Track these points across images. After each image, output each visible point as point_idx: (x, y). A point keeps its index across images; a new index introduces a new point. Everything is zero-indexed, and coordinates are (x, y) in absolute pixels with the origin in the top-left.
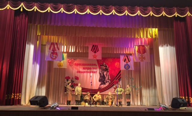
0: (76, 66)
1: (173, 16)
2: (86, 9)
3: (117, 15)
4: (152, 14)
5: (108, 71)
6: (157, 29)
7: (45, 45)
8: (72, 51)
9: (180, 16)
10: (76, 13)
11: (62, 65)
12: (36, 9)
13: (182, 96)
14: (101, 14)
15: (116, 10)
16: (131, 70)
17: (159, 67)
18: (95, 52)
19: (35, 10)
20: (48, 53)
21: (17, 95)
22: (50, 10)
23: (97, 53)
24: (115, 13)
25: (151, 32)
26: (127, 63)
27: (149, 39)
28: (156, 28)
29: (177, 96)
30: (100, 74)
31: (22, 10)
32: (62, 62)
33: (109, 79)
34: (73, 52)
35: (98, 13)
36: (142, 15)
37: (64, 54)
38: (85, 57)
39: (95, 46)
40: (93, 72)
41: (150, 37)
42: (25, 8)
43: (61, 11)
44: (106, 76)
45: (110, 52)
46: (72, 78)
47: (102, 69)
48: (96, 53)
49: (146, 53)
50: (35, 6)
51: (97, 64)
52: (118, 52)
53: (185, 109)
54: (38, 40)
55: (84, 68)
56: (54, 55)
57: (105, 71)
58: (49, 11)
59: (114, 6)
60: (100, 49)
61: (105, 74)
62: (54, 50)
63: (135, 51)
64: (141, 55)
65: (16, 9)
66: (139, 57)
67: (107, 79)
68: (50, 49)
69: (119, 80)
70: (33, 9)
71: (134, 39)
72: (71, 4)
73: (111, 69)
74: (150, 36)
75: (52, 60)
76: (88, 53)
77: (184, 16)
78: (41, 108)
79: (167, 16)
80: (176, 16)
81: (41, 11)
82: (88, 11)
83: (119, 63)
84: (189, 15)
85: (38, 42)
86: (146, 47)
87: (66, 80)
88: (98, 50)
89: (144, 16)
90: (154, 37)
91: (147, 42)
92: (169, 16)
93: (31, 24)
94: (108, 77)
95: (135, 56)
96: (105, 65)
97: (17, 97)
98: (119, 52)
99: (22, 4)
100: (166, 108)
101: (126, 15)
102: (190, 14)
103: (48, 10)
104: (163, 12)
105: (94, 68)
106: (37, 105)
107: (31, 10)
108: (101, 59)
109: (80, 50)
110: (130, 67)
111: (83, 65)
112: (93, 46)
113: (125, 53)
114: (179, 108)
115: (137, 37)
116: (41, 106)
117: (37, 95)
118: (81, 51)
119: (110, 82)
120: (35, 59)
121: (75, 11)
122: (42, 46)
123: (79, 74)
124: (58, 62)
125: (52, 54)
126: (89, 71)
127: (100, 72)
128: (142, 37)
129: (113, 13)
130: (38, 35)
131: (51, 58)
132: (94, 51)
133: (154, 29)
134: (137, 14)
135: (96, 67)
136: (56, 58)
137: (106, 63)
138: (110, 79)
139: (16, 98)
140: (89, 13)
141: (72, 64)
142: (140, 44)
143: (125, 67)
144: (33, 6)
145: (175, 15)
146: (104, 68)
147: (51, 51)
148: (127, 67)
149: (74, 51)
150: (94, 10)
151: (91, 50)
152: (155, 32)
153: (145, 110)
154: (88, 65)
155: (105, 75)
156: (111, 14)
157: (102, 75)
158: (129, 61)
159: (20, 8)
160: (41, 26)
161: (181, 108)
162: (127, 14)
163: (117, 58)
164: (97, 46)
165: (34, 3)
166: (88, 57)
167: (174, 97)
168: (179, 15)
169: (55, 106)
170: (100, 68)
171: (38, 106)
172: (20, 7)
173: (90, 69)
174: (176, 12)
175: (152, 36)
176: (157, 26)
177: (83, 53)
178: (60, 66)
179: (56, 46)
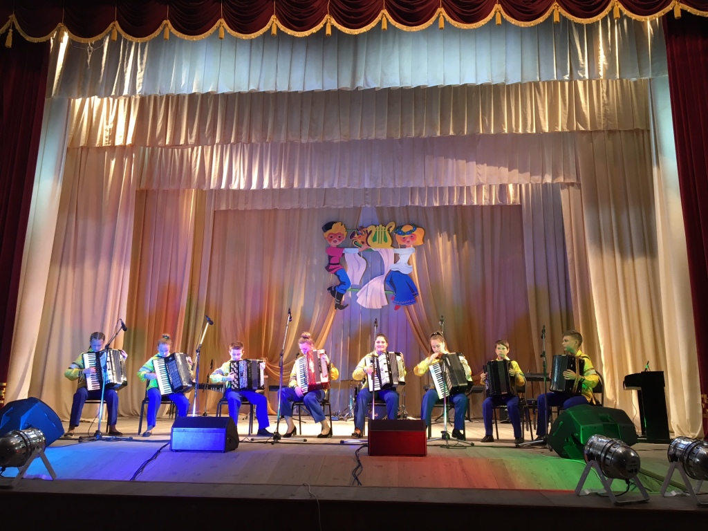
1: (661, 13)
2: (263, 14)
3: (401, 32)
4: (561, 16)
9: (698, 13)
10: (222, 35)
14: (329, 32)
15: (394, 8)
22: (119, 35)
24: (389, 24)
35: (316, 29)
36: (513, 21)
42: (23, 34)
43: (163, 32)
58: (114, 37)
80: (677, 14)
81: (84, 40)
82: (274, 24)
89: (522, 25)
92: (643, 19)
99: (12, 18)
101: (442, 25)
107: (44, 39)
121: (221, 27)
129: (380, 23)
134: (489, 18)
140: (278, 30)
145: (672, 12)
150: (300, 16)
156: (373, 29)
159: (5, 35)
162: (446, 23)
168: (690, 9)
172: (3, 30)
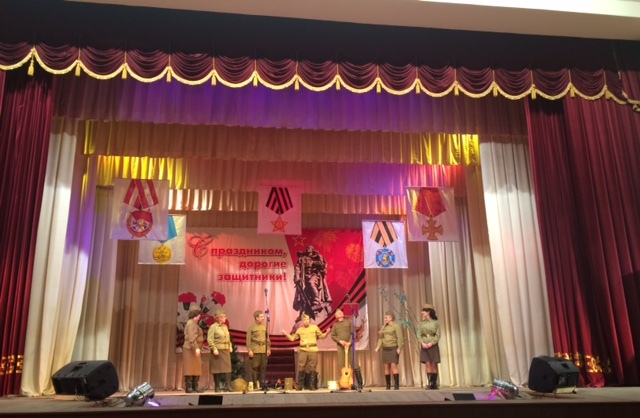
0: (215, 258)
1: (523, 95)
2: (247, 69)
3: (350, 92)
4: (459, 91)
5: (323, 274)
6: (476, 137)
7: (110, 188)
8: (204, 208)
9: (547, 97)
10: (214, 82)
11: (168, 255)
12: (82, 70)
13: (563, 352)
14: (297, 87)
15: (346, 75)
16: (400, 270)
17: (487, 259)
18: (280, 211)
19: (78, 73)
20: (118, 216)
21: (7, 360)
22: (128, 74)
23: (286, 213)
24: (341, 86)
25: (457, 147)
26: (385, 245)
27: (452, 167)
28: (473, 132)
29: (549, 351)
30: (297, 283)
31: (31, 70)
32: (168, 244)
33: (326, 299)
34: (207, 212)
35: (287, 85)
36: (428, 93)
37: (175, 218)
38: (247, 227)
39: (281, 189)
40: (272, 277)
41: (456, 163)
42: (43, 66)
43: (166, 76)
44: (316, 291)
45: (331, 211)
46: (203, 299)
47: (303, 267)
48: (282, 212)
49: (443, 214)
50: (77, 58)
51: (286, 250)
52: (357, 210)
53: (574, 392)
54: (84, 172)
55: (242, 265)
56: (141, 222)
57: (312, 272)
58: (124, 76)
59: (339, 63)
60: (296, 199)
61: (313, 285)
62: (141, 203)
63: (409, 206)
64: (428, 218)
65: (12, 67)
66: (423, 227)
67: (319, 299)
68: (127, 200)
69: (362, 301)
70: (70, 69)
71: (406, 169)
72: (198, 55)
73: (332, 267)
74: (457, 159)
75: (135, 238)
76: (256, 213)
77: (559, 96)
78: (93, 403)
79: (507, 96)
80: (534, 96)
81: (99, 77)
82: (255, 78)
83: (358, 246)
84: (573, 95)
85: (85, 178)
86: (445, 196)
87: (181, 305)
88: (288, 205)
89: (434, 95)
90: (468, 162)
91: (448, 178)
92: (512, 98)
93: (63, 118)
94: (325, 293)
95: (412, 222)
96: (314, 253)
97: (7, 368)
98: (360, 212)
99: (34, 52)
100: (511, 392)
101: (379, 90)
102: (577, 91)
103: (121, 72)
104: (494, 83)
105: (276, 265)
106: (80, 393)
107: (63, 72)
108: (299, 233)
109: (228, 204)
110: (393, 260)
111: (241, 253)
112: (274, 189)
113: (377, 212)
114: (552, 389)
115: (415, 161)
116: (91, 398)
117: (80, 359)
118: (234, 208)
119: (329, 308)
120: (75, 237)
121: (214, 76)
122: (101, 190)
123: (225, 283)
124: (155, 244)
125: (133, 219)
126: (259, 272)
127: (295, 276)
128: (430, 162)
129: (335, 84)
130: (88, 155)
131: (132, 231)
132: (275, 209)
133: (466, 138)
134: (412, 88)
135: (284, 260)
136: (147, 230)
137: (316, 247)
138: (330, 299)
139: (5, 371)
140: (259, 82)
141: (203, 252)
142: (424, 184)
143: (377, 260)
144: (70, 59)
145: (530, 95)
146: (311, 263)
147: (131, 207)
148: (385, 258)
149: (210, 208)
150: (275, 74)
151: (267, 205)
152: (470, 146)
153: (446, 399)
154: (257, 252)
155: (315, 288)
156: (330, 89)
157: (304, 287)
158: (392, 240)
159: (27, 65)
160: (96, 123)
161: (559, 391)
162: (382, 89)
163: (353, 230)
164: (284, 192)
165: (73, 49)
166: (256, 227)
167: (537, 355)
168: (541, 94)
169: (141, 394)
170: (297, 263)
171: (82, 397)
172: (25, 60)
173: (264, 265)
174: (533, 85)
175: (460, 158)
176: (477, 128)
177: (241, 213)
178: (162, 257)
179: (147, 191)
